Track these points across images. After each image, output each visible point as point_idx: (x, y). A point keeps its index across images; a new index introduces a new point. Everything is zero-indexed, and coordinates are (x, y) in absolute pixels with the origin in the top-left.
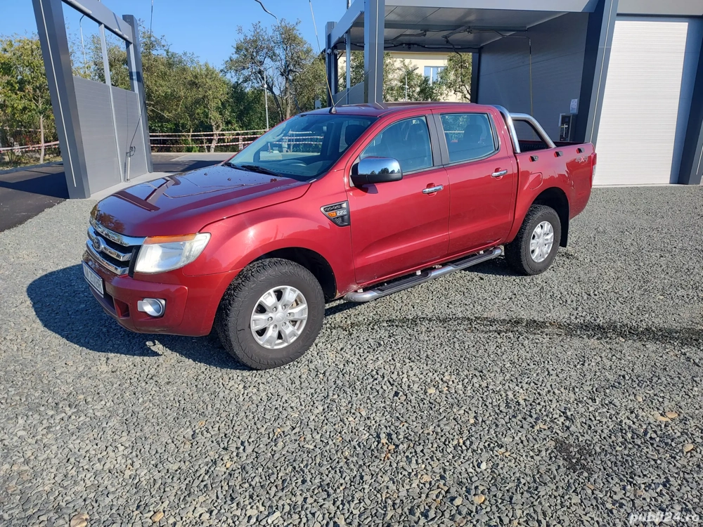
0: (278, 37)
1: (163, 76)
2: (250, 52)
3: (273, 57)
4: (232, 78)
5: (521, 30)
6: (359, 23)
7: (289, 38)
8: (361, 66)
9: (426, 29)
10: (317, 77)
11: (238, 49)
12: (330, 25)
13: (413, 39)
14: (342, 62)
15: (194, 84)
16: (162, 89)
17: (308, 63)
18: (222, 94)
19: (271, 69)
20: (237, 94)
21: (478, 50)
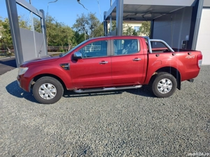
0: (89, 18)
1: (54, 29)
2: (81, 22)
3: (88, 23)
4: (75, 30)
5: (168, 13)
6: (114, 11)
7: (92, 18)
8: (115, 26)
9: (136, 13)
10: (101, 29)
11: (77, 21)
12: (105, 12)
13: (132, 16)
14: (109, 25)
15: (63, 32)
16: (54, 33)
17: (98, 25)
18: (72, 34)
19: (87, 27)
20: (76, 35)
21: (153, 20)
